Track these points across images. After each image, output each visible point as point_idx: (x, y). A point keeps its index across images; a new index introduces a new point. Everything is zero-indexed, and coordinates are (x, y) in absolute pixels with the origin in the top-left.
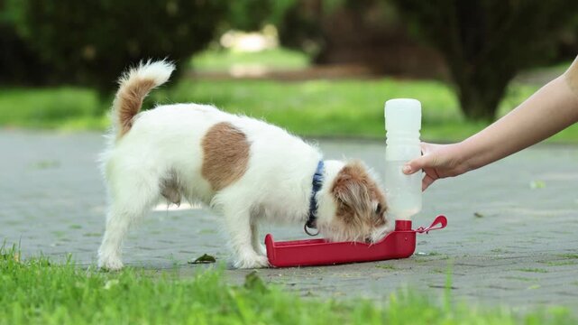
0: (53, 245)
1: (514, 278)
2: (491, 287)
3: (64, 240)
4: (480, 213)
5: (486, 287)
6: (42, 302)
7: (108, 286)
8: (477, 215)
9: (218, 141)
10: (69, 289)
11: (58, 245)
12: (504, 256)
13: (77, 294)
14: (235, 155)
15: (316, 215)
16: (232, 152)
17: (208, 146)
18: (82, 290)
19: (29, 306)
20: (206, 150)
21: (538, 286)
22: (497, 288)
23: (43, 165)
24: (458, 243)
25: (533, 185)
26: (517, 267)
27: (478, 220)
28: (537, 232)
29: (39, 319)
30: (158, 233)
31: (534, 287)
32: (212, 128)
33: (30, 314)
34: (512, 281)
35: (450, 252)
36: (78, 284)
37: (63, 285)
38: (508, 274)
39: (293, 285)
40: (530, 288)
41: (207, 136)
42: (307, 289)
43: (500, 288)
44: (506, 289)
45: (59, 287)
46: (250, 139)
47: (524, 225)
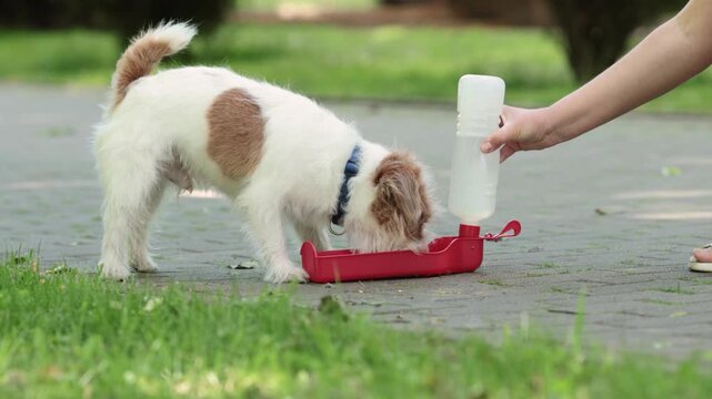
0: (74, 244)
1: (653, 301)
2: (624, 313)
3: (89, 237)
4: (603, 209)
5: (618, 313)
6: (69, 326)
7: (149, 307)
8: (600, 213)
9: (227, 114)
10: (102, 311)
11: (80, 244)
12: (637, 270)
13: (114, 319)
14: (247, 134)
15: (344, 209)
16: (243, 130)
17: (215, 119)
18: (120, 312)
19: (54, 333)
20: (212, 124)
21: (685, 313)
22: (632, 314)
23: (54, 133)
24: (578, 250)
25: (665, 171)
26: (654, 286)
27: (601, 218)
28: (674, 237)
29: (66, 350)
30: (203, 230)
31: (680, 314)
32: (221, 96)
33: (55, 343)
34: (651, 304)
35: (571, 264)
36: (113, 304)
37: (94, 304)
38: (646, 294)
39: (378, 305)
40: (673, 316)
41: (214, 105)
42: (395, 312)
43: (636, 314)
44: (643, 316)
45: (90, 307)
46: (265, 113)
47: (658, 227)
